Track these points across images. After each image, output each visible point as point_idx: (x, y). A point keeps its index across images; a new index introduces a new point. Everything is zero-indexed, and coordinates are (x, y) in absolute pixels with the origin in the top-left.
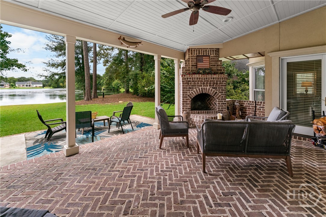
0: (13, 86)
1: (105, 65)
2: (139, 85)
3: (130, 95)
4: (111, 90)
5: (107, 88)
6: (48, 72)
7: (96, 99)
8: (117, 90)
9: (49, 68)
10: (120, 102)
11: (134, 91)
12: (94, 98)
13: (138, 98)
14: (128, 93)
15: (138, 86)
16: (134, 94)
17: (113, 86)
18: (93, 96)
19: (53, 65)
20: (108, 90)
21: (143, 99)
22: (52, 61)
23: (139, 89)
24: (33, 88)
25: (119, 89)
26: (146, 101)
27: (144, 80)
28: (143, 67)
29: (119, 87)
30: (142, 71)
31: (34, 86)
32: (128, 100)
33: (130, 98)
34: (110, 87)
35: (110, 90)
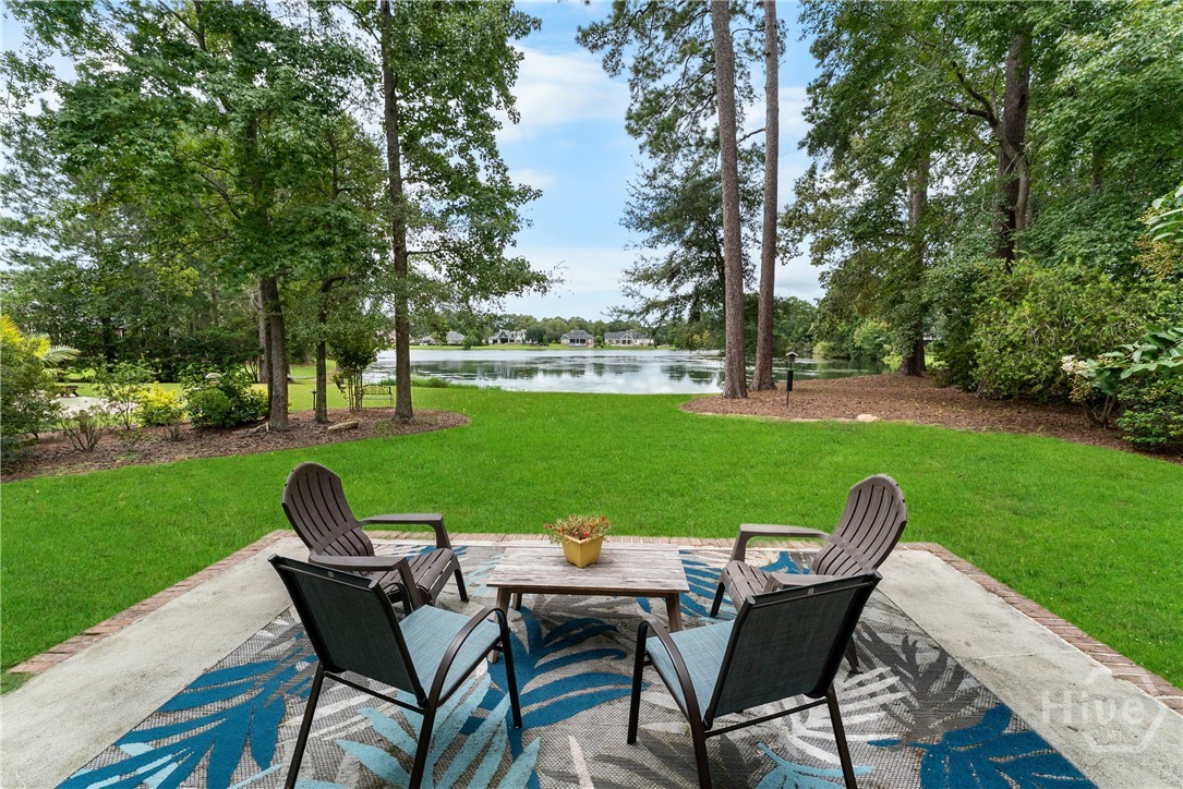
0: (600, 342)
1: (817, 262)
2: (980, 335)
3: (926, 386)
4: (848, 358)
5: (834, 350)
6: (637, 298)
7: (764, 395)
8: (871, 359)
9: (635, 287)
10: (861, 417)
11: (952, 366)
12: (760, 389)
13: (970, 406)
14: (919, 375)
15: (978, 346)
16: (951, 383)
17: (858, 344)
18: (753, 382)
19: (647, 277)
20: (835, 358)
21: (1007, 412)
22: (644, 262)
23: (980, 361)
24: (635, 348)
25: (879, 356)
26: (1027, 427)
27: (1026, 309)
28: (1017, 235)
29: (880, 346)
30: (1010, 256)
31: (639, 342)
32: (910, 413)
33: (920, 399)
34: (844, 345)
35: (843, 358)
